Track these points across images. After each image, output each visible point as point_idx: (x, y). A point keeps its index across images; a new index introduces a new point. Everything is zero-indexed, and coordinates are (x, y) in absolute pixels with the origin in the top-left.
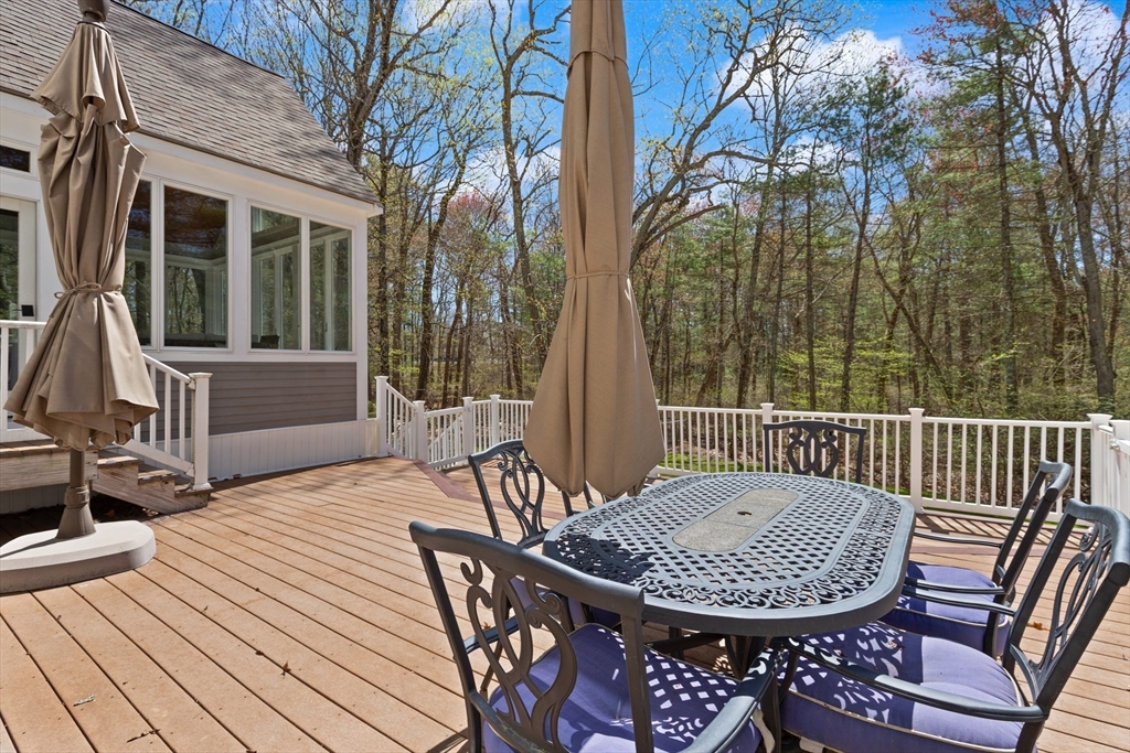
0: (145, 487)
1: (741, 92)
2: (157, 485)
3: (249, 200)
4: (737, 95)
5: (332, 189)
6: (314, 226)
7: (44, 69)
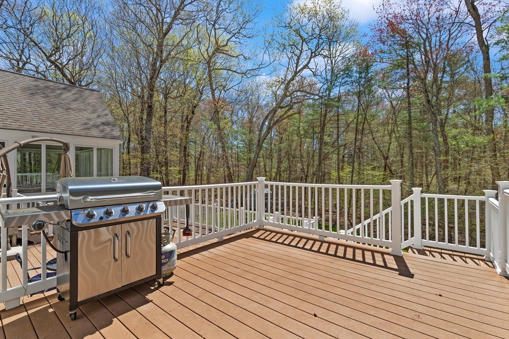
0: (32, 236)
1: (306, 66)
2: (36, 235)
3: (74, 145)
4: (304, 67)
5: (104, 137)
6: (98, 149)
7: (10, 116)
